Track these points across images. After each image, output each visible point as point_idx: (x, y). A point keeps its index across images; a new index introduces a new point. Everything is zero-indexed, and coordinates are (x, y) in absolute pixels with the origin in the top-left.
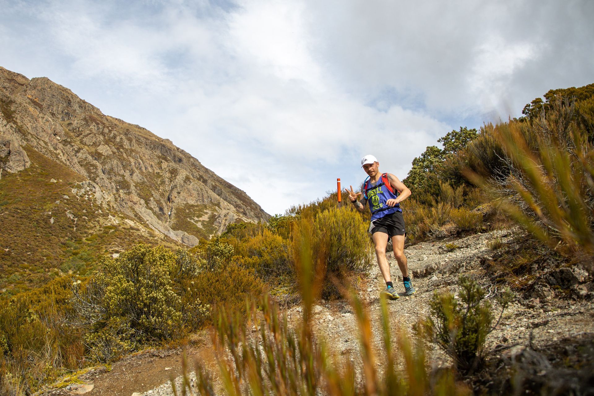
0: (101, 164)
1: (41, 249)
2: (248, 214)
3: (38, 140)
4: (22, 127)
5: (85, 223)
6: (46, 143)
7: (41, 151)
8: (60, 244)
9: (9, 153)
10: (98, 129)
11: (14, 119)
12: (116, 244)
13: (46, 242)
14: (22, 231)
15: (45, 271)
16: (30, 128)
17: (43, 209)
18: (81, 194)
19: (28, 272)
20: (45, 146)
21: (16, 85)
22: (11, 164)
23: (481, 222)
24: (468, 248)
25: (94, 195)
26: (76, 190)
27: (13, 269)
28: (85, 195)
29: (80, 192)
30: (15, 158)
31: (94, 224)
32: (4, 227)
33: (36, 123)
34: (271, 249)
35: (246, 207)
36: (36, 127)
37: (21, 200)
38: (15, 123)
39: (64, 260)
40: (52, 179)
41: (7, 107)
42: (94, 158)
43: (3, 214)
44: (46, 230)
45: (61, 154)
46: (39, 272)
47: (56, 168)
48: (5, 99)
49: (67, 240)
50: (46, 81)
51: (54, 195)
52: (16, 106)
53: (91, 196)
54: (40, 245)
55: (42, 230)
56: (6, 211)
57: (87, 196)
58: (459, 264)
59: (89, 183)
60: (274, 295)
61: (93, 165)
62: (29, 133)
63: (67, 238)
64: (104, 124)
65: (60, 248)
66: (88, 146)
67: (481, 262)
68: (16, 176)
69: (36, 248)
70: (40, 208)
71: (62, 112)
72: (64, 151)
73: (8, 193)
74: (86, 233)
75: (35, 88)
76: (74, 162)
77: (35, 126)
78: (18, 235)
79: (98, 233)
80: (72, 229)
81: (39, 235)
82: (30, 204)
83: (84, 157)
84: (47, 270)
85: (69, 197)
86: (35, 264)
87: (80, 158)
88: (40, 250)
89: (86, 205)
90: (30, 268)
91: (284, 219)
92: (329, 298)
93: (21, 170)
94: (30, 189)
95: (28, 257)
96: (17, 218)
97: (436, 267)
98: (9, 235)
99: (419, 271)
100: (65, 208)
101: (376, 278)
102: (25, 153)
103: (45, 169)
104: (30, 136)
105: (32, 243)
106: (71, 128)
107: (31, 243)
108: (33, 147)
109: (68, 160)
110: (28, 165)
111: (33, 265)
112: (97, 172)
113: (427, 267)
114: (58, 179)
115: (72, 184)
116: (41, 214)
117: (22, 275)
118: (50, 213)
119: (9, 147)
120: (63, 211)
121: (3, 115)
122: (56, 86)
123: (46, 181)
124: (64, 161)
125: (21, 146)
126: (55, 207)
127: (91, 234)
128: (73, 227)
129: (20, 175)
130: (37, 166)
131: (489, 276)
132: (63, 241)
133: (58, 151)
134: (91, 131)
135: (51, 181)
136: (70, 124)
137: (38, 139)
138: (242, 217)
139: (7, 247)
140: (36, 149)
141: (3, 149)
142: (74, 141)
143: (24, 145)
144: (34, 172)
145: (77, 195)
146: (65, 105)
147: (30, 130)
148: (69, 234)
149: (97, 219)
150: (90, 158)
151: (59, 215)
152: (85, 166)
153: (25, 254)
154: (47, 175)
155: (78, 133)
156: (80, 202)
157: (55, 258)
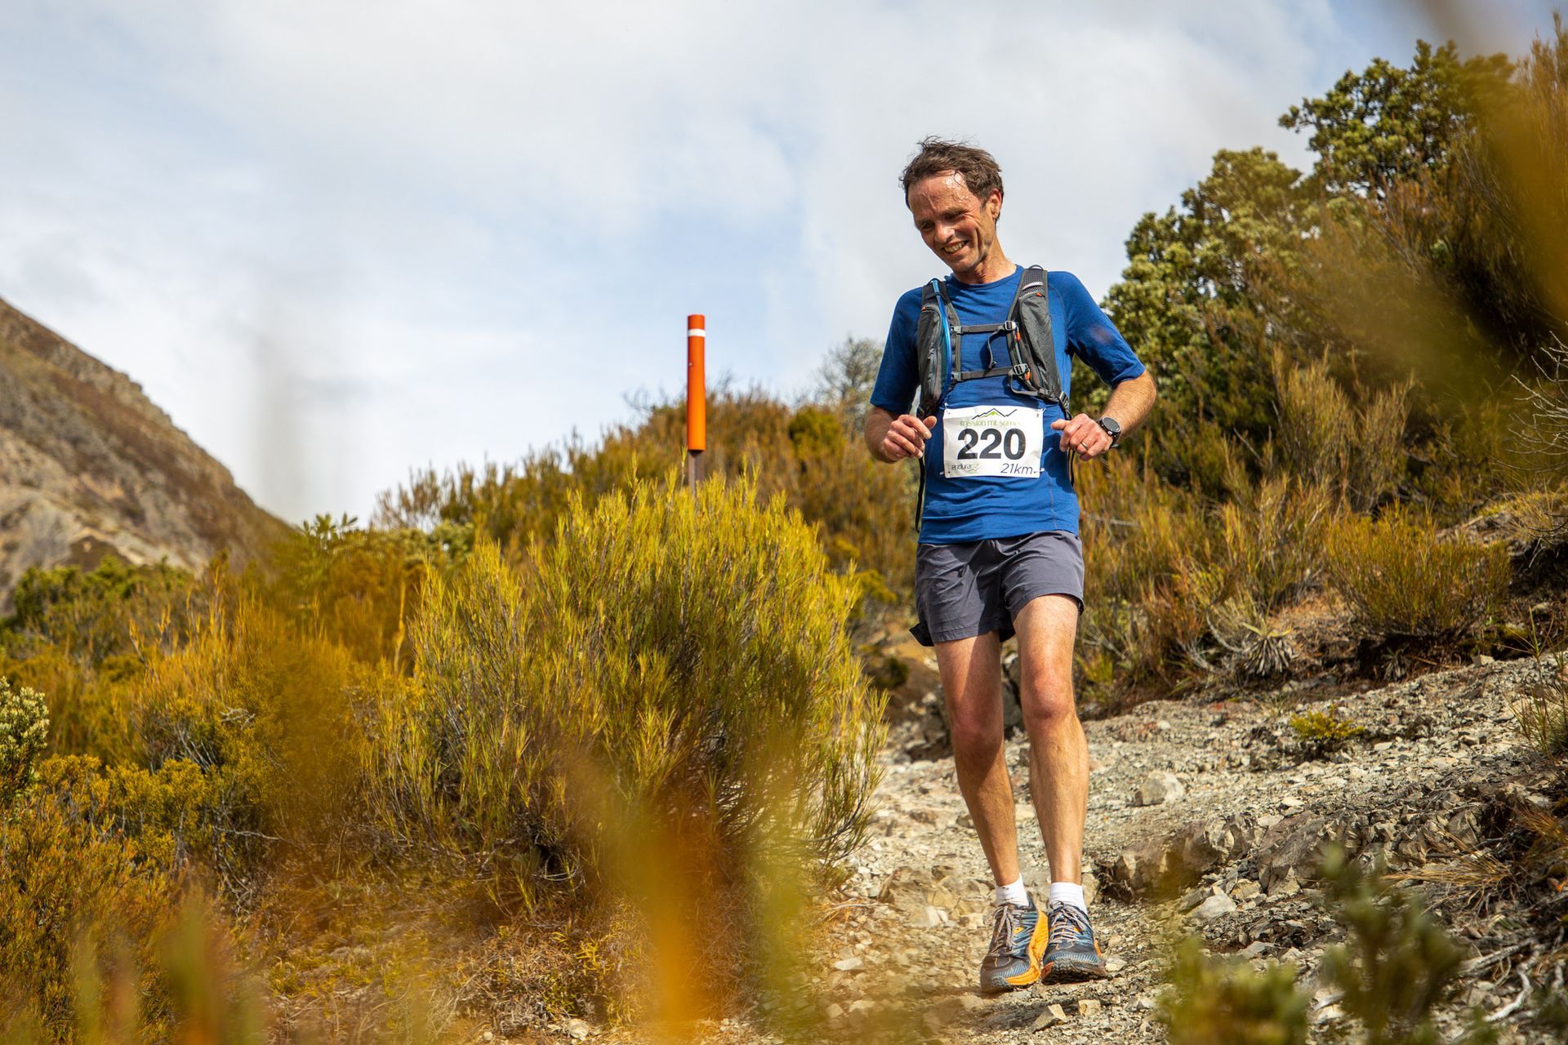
2: (151, 514)
23: (1501, 597)
24: (1415, 739)
34: (281, 716)
35: (142, 470)
58: (1358, 828)
60: (288, 990)
67: (1483, 818)
91: (368, 547)
92: (610, 1009)
97: (1231, 839)
99: (1131, 864)
101: (886, 898)
113: (1178, 838)
131: (1526, 900)
138: (113, 534)
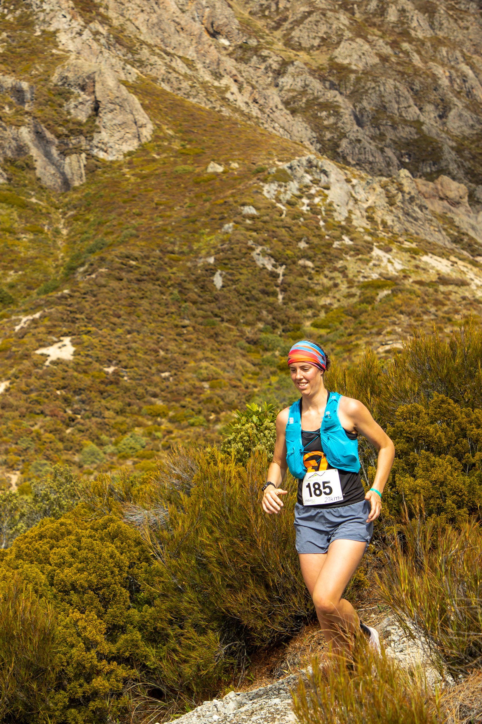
0: (348, 97)
1: (195, 361)
3: (168, 58)
4: (122, 29)
5: (306, 278)
6: (190, 64)
7: (179, 89)
8: (243, 343)
9: (96, 109)
11: (102, 10)
12: (396, 333)
13: (206, 341)
14: (144, 317)
15: (208, 421)
16: (144, 29)
17: (191, 250)
18: (288, 196)
19: (166, 425)
20: (189, 72)
22: (104, 135)
25: (326, 196)
26: (274, 186)
27: (128, 420)
28: (300, 197)
29: (285, 192)
30: (111, 120)
31: (331, 279)
32: (100, 310)
33: (159, 11)
36: (160, 22)
37: (134, 232)
38: (105, 20)
39: (255, 386)
40: (212, 164)
42: (327, 84)
43: (93, 276)
44: (204, 307)
45: (234, 88)
46: (192, 425)
47: (219, 132)
49: (261, 331)
51: (217, 210)
53: (317, 200)
54: (192, 350)
55: (194, 309)
56: (100, 267)
57: (305, 201)
59: (309, 161)
61: (326, 106)
62: (142, 43)
63: (260, 325)
65: (244, 356)
66: (309, 50)
68: (120, 167)
69: (183, 359)
70: (185, 249)
72: (241, 79)
73: (104, 218)
74: (310, 306)
76: (272, 104)
77: (155, 21)
78: (134, 327)
79: (345, 303)
80: (271, 299)
81: (187, 322)
82: (159, 241)
83: (299, 84)
84: (213, 417)
85: (257, 209)
86: (183, 403)
87: (289, 91)
88: (192, 364)
89: (306, 226)
90: (171, 413)
93: (131, 149)
94: (156, 199)
95: (163, 386)
96: (130, 281)
98: (113, 330)
100: (250, 243)
102: (135, 100)
103: (192, 136)
104: (145, 52)
105: (172, 346)
107: (169, 347)
108: (155, 80)
109: (255, 101)
110: (147, 133)
111: (178, 405)
112: (340, 124)
114: (227, 163)
115: (262, 170)
116: (189, 264)
117: (150, 434)
118: (211, 260)
119: (94, 92)
120: (244, 251)
123: (198, 170)
124: (243, 107)
125: (125, 83)
126: (223, 242)
127: (327, 308)
128: (274, 294)
129: (130, 163)
130: (171, 132)
132: (248, 335)
133: (225, 81)
135: (210, 170)
137: (168, 54)
139: (109, 362)
140: (164, 85)
141: (80, 100)
142: (268, 43)
143: (131, 79)
144: (164, 152)
145: (279, 201)
147: (145, 36)
148: (265, 313)
149: (340, 264)
150: (316, 85)
151: (234, 262)
152: (304, 111)
153: (156, 379)
154: (198, 155)
155: (277, 18)
156: (288, 220)
157: (234, 383)
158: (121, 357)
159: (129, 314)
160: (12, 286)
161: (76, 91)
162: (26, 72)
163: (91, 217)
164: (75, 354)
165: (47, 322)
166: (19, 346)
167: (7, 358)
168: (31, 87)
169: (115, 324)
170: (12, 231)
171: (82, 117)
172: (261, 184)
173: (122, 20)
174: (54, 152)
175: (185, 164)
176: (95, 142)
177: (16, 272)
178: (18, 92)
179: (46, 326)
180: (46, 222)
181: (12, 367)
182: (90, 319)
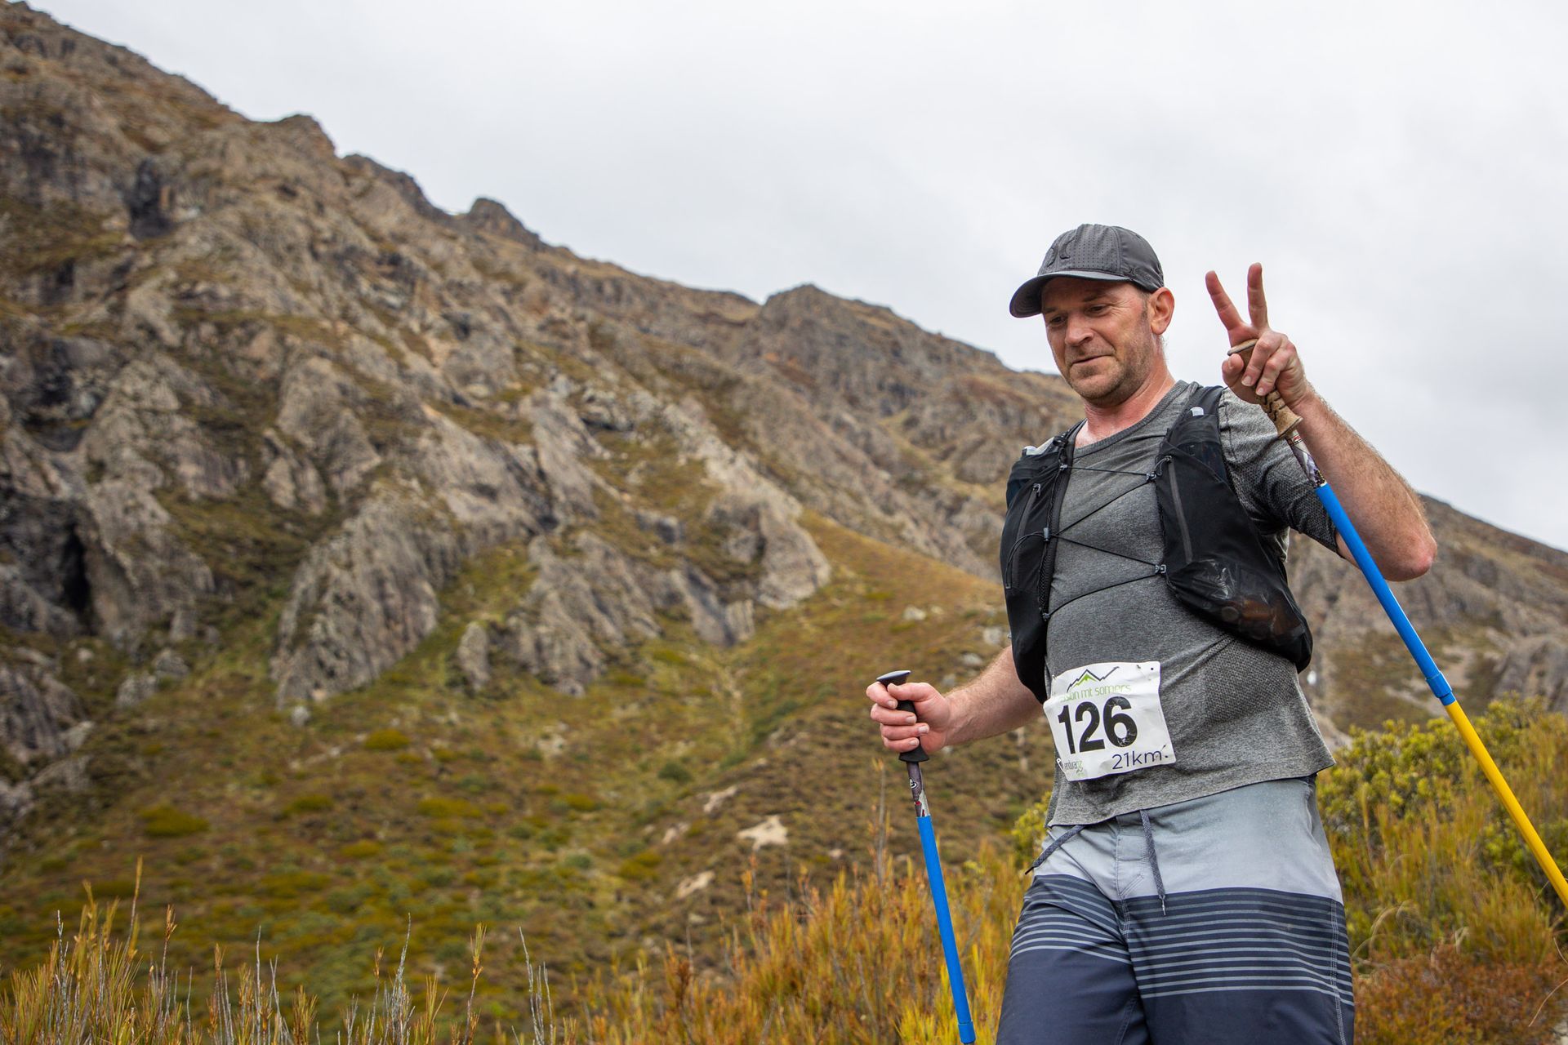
3: (830, 492)
4: (774, 457)
6: (856, 498)
10: (1006, 420)
11: (750, 437)
14: (864, 789)
16: (799, 458)
20: (857, 507)
21: (724, 329)
22: (773, 579)
30: (780, 561)
36: (818, 450)
38: (754, 449)
40: (910, 610)
41: (720, 401)
43: (792, 742)
44: (935, 776)
45: (911, 525)
47: (908, 575)
48: (708, 378)
50: (809, 295)
52: (746, 392)
56: (799, 731)
62: (800, 473)
64: (1020, 399)
66: (986, 483)
68: (795, 617)
71: (881, 387)
72: (915, 515)
73: (786, 675)
75: (781, 324)
76: (953, 544)
77: (812, 449)
83: (979, 522)
85: (981, 657)
87: (967, 530)
93: (806, 594)
94: (848, 651)
96: (838, 747)
98: (829, 805)
102: (807, 538)
103: (878, 579)
104: (804, 484)
106: (914, 433)
109: (935, 541)
110: (824, 573)
114: (926, 607)
115: (971, 616)
119: (757, 528)
121: (714, 428)
122: (845, 305)
123: (892, 618)
125: (792, 516)
129: (807, 611)
130: (851, 574)
133: (899, 518)
134: (981, 429)
135: (908, 617)
136: (911, 423)
137: (830, 486)
139: (832, 845)
140: (830, 522)
141: (741, 537)
142: (935, 476)
143: (797, 513)
144: (847, 597)
146: (884, 362)
147: (801, 464)
154: (888, 599)
155: (943, 447)
158: (848, 837)
159: (846, 786)
160: (685, 760)
161: (735, 526)
162: (673, 504)
163: (770, 676)
164: (789, 835)
165: (744, 798)
166: (715, 828)
167: (704, 844)
168: (681, 523)
169: (829, 798)
170: (674, 695)
171: (744, 556)
172: (980, 629)
173: (773, 448)
174: (713, 599)
175: (874, 608)
176: (763, 586)
177: (687, 742)
178: (665, 532)
179: (747, 804)
180: (713, 682)
181: (710, 854)
182: (798, 794)
